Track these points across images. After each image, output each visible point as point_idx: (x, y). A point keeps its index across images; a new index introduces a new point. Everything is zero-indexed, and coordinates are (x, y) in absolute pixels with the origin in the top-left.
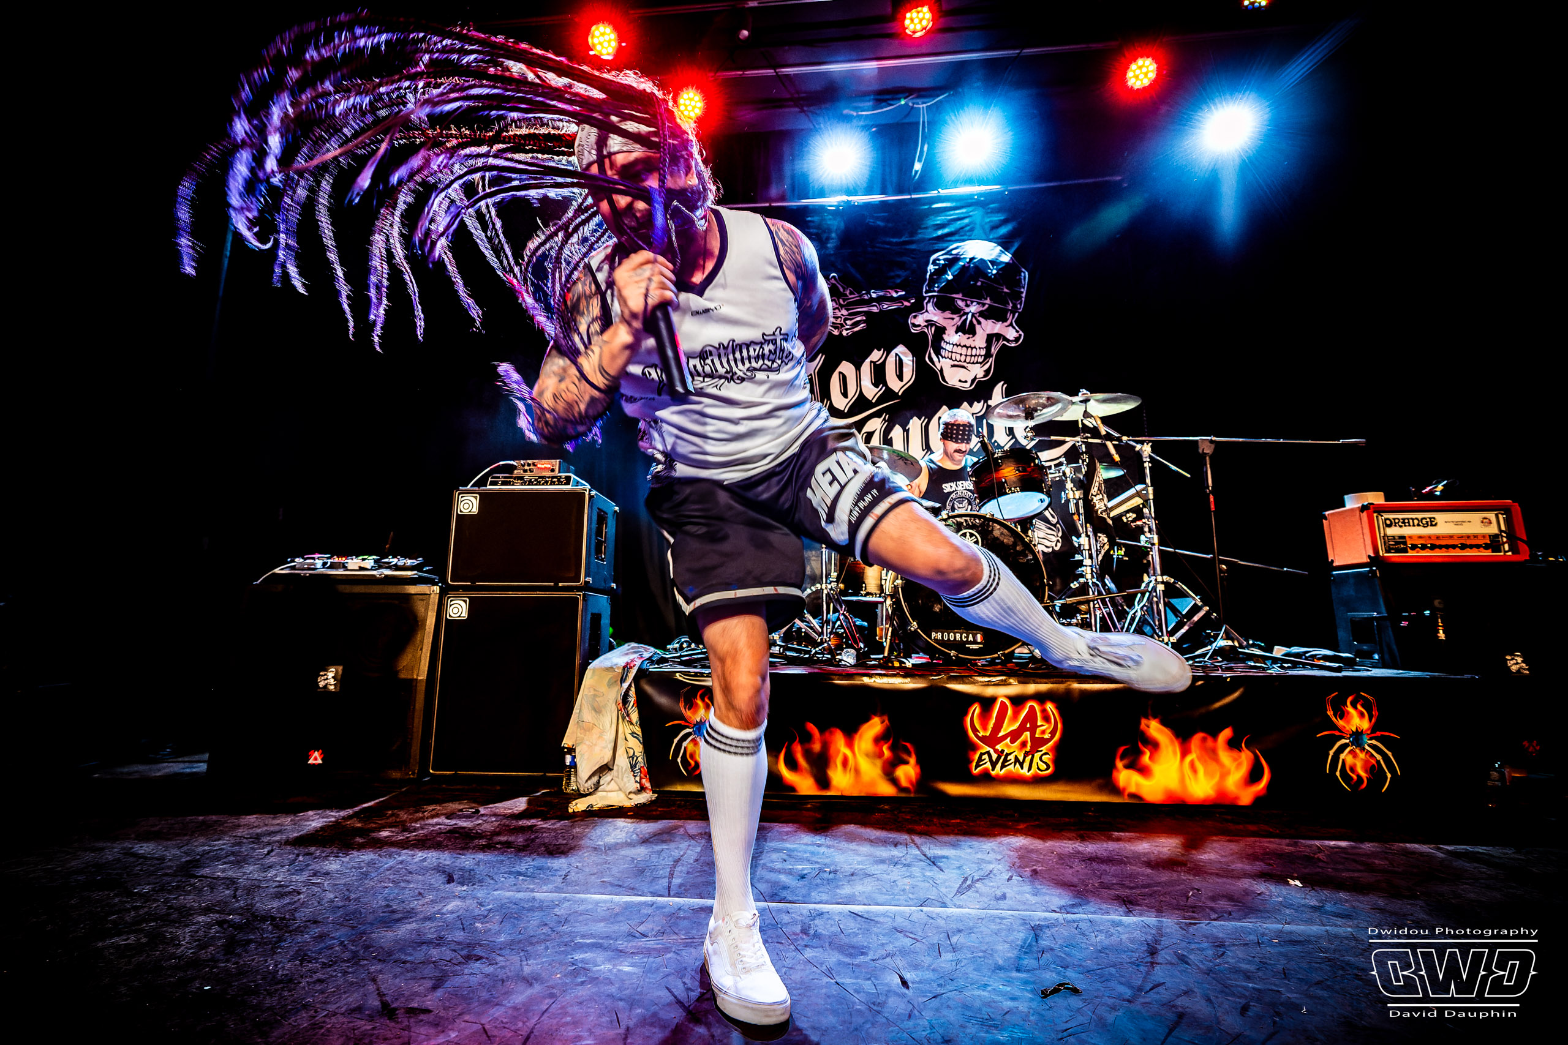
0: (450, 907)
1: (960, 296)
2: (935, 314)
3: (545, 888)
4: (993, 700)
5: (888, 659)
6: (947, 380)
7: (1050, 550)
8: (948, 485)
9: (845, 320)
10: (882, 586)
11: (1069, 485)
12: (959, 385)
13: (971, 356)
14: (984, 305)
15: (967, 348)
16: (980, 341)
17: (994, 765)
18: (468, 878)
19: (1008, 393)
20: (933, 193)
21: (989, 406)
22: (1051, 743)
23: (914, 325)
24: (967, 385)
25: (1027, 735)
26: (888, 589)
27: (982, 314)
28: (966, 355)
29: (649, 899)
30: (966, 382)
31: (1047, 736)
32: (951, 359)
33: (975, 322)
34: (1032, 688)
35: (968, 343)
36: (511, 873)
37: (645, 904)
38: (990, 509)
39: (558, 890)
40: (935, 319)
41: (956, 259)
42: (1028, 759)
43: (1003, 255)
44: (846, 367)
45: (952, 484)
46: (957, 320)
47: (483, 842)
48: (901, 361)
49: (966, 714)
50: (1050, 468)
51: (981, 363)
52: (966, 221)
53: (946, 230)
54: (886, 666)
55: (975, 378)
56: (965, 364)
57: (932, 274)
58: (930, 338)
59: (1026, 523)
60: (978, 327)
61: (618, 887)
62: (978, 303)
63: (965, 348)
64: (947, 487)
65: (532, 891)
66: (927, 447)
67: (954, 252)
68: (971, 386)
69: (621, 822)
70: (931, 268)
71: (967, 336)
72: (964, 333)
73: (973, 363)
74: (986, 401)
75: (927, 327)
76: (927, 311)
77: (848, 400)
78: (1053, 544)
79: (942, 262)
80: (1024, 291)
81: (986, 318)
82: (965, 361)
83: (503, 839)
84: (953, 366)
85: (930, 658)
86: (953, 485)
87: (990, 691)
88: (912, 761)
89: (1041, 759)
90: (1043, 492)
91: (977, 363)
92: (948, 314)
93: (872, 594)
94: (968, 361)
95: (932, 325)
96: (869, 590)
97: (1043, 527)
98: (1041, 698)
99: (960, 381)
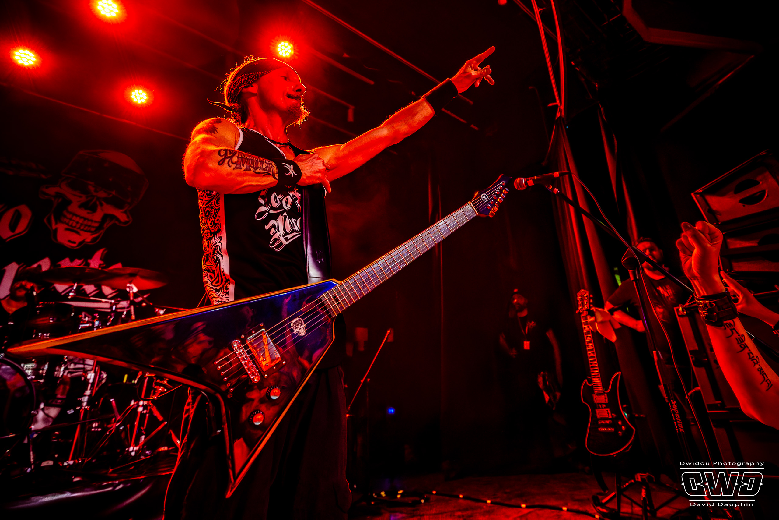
1: (92, 183)
2: (66, 190)
6: (57, 238)
13: (86, 225)
14: (109, 193)
15: (85, 219)
16: (98, 216)
23: (44, 193)
24: (75, 245)
27: (105, 199)
28: (82, 224)
32: (68, 224)
33: (98, 203)
40: (65, 193)
46: (84, 198)
51: (92, 232)
55: (83, 241)
57: (74, 163)
58: (55, 205)
60: (99, 207)
62: (105, 191)
71: (88, 211)
72: (86, 209)
74: (86, 259)
75: (55, 197)
76: (59, 186)
80: (143, 193)
81: (107, 203)
82: (79, 228)
84: (67, 230)
91: (89, 231)
92: (77, 193)
94: (83, 227)
95: (60, 197)
99: (70, 241)
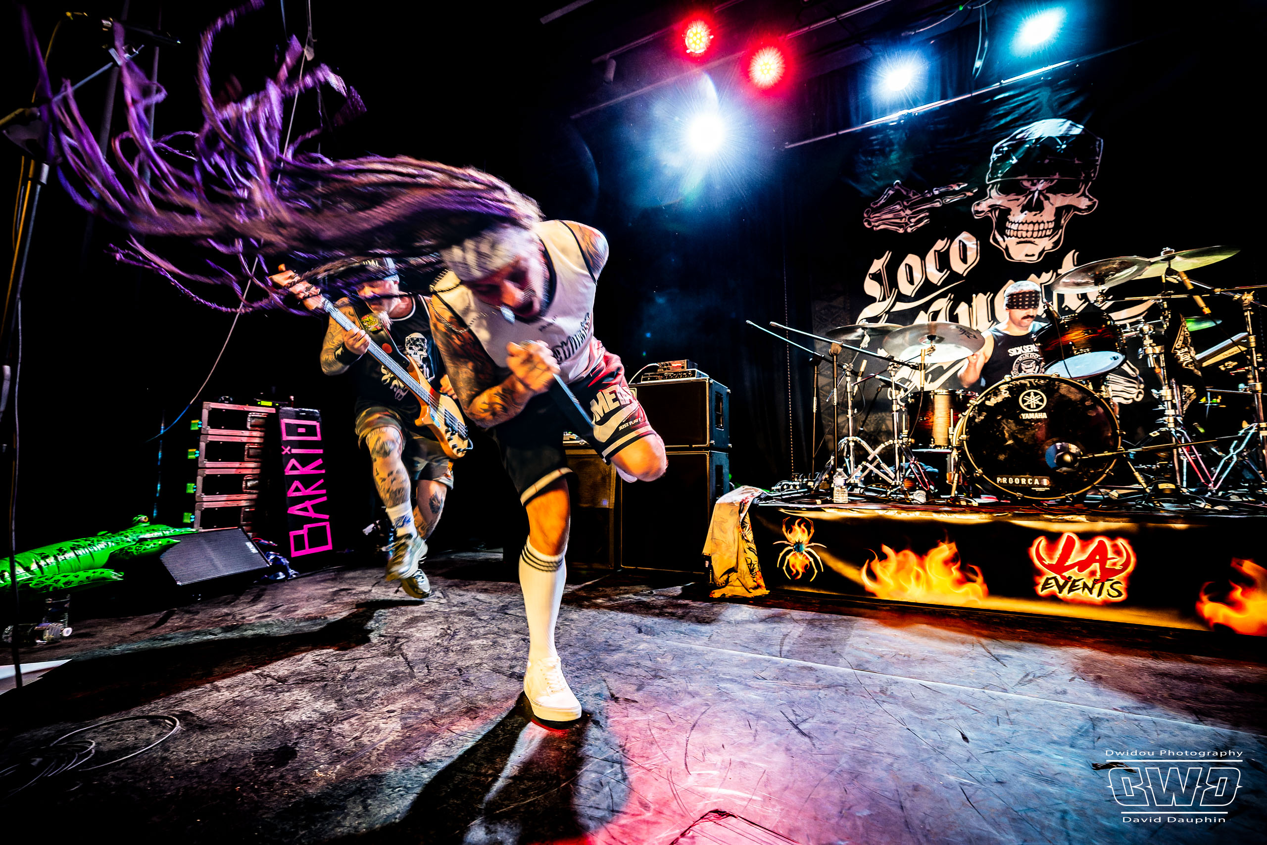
0: (641, 647)
1: (1025, 177)
2: (999, 199)
3: (698, 643)
4: (1059, 535)
5: (956, 499)
6: (1012, 255)
7: (1130, 401)
8: (1014, 350)
9: (909, 219)
10: (949, 440)
11: (1148, 341)
12: (1025, 260)
13: (1039, 231)
14: (1052, 181)
15: (1034, 224)
16: (1048, 214)
17: (1061, 589)
18: (650, 632)
19: (1079, 261)
20: (996, 85)
21: (1058, 275)
22: (1124, 574)
23: (977, 212)
24: (1035, 258)
25: (1096, 566)
26: (955, 443)
27: (1050, 190)
28: (1033, 231)
29: (767, 657)
30: (1033, 255)
31: (1118, 567)
32: (1017, 237)
33: (1042, 198)
34: (1101, 525)
35: (1038, 218)
36: (676, 631)
37: (765, 660)
38: (1057, 370)
39: (707, 645)
40: (999, 203)
41: (1022, 141)
42: (1098, 586)
43: (1074, 128)
44: (912, 259)
45: (1018, 348)
46: (1023, 200)
47: (657, 611)
48: (965, 246)
49: (1031, 545)
50: (1124, 326)
51: (1049, 236)
52: (1032, 104)
53: (1009, 118)
54: (954, 505)
55: (1043, 250)
56: (1032, 240)
57: (994, 163)
58: (994, 220)
59: (1099, 380)
60: (1046, 203)
61: (746, 648)
62: (1046, 180)
63: (1031, 225)
64: (1013, 352)
65: (690, 643)
66: (993, 318)
67: (1018, 137)
68: (1039, 257)
69: (745, 607)
70: (994, 156)
71: (1034, 213)
72: (1030, 211)
73: (1041, 237)
74: (1055, 271)
75: (990, 211)
76: (990, 197)
77: (914, 287)
78: (1134, 396)
79: (1006, 149)
80: (1099, 158)
81: (1055, 193)
82: (1032, 236)
83: (670, 610)
84: (1018, 243)
85: (997, 498)
86: (1020, 349)
87: (1055, 527)
88: (980, 579)
89: (1111, 586)
90: (1116, 351)
91: (1045, 236)
92: (1012, 196)
93: (940, 446)
94: (1035, 234)
95: (995, 210)
96: (937, 443)
97: (1122, 381)
98: (1112, 535)
99: (1027, 255)
